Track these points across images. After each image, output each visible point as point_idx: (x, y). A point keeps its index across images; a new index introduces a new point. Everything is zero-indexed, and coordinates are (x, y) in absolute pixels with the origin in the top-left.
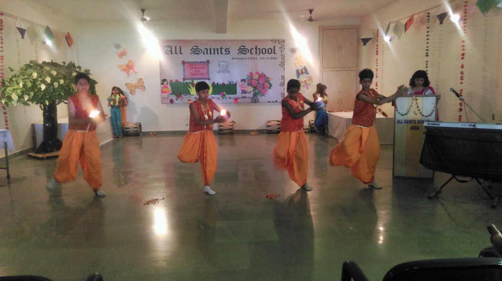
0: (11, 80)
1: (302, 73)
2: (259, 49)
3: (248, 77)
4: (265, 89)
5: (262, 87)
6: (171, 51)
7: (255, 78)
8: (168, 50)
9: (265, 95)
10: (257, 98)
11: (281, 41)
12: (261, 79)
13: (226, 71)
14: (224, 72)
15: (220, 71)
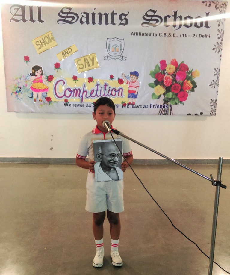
2: (181, 17)
3: (158, 69)
4: (184, 91)
5: (180, 87)
6: (23, 16)
7: (169, 70)
8: (16, 14)
9: (184, 102)
10: (170, 107)
11: (220, 4)
12: (179, 74)
13: (120, 56)
14: (116, 58)
15: (109, 55)
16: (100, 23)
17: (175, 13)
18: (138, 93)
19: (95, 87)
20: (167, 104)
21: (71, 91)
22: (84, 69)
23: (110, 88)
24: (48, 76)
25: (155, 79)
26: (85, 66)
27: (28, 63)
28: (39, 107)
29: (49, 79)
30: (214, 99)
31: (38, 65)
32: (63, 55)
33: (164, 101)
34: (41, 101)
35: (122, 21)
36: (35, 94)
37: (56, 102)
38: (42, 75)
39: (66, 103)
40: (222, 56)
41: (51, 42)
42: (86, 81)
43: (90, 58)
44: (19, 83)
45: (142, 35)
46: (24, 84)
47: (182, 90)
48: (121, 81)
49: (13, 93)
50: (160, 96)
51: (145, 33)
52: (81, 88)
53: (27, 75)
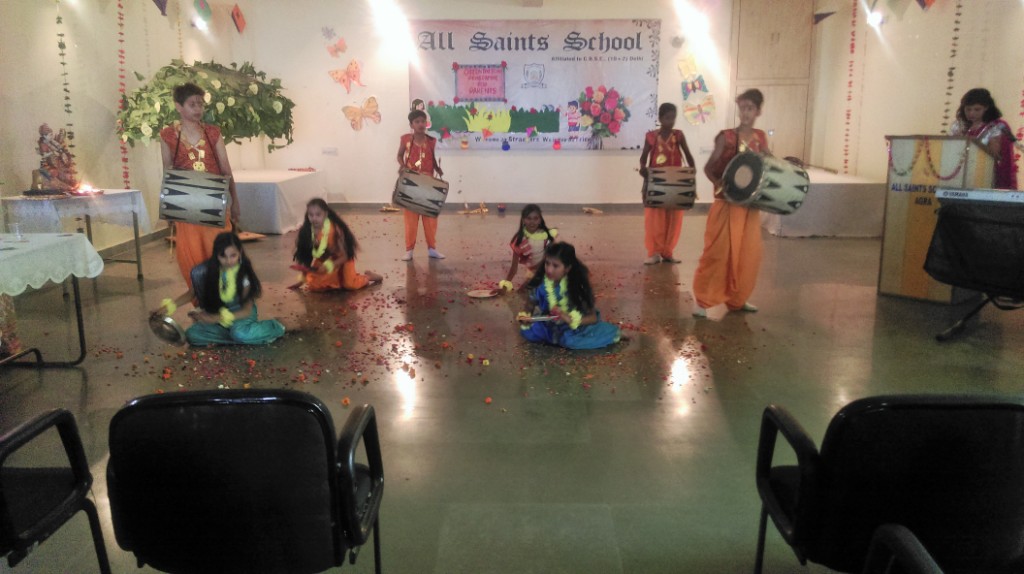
0: (139, 96)
1: (694, 89)
2: (608, 39)
3: (583, 97)
4: (616, 122)
5: (610, 117)
6: (432, 43)
7: (596, 98)
8: (425, 41)
9: (617, 134)
10: (600, 140)
11: (653, 22)
12: (609, 102)
13: (540, 83)
14: (536, 86)
15: (527, 83)
16: (517, 48)
17: (602, 35)
20: (597, 137)
33: (592, 134)
35: (541, 46)
40: (659, 80)
45: (564, 60)
47: (613, 120)
50: (587, 127)
51: (568, 58)
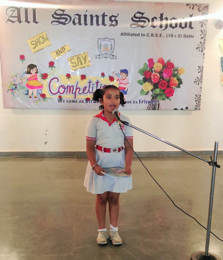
3: (146, 67)
4: (171, 88)
5: (167, 84)
6: (19, 17)
7: (156, 68)
8: (13, 15)
9: (171, 97)
10: (157, 102)
11: (203, 6)
12: (166, 71)
13: (111, 55)
14: (107, 57)
15: (100, 54)
16: (92, 24)
17: (162, 15)
18: (127, 89)
19: (87, 84)
20: (155, 100)
21: (65, 88)
22: (77, 67)
23: (101, 84)
24: (43, 73)
25: (144, 76)
26: (78, 64)
27: (24, 61)
28: (34, 103)
29: (44, 76)
30: (198, 95)
31: (33, 64)
32: (57, 54)
33: (152, 97)
34: (36, 97)
35: (112, 22)
36: (31, 91)
37: (50, 98)
38: (37, 72)
39: (60, 100)
40: (205, 54)
41: (45, 42)
42: (79, 78)
43: (82, 57)
44: (15, 80)
45: (131, 35)
46: (20, 81)
47: (168, 86)
48: (111, 79)
49: (9, 90)
50: (148, 92)
51: (134, 34)
52: (74, 85)
53: (23, 73)
